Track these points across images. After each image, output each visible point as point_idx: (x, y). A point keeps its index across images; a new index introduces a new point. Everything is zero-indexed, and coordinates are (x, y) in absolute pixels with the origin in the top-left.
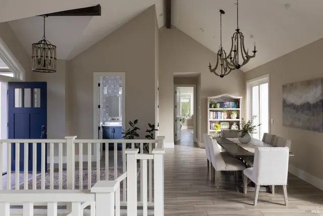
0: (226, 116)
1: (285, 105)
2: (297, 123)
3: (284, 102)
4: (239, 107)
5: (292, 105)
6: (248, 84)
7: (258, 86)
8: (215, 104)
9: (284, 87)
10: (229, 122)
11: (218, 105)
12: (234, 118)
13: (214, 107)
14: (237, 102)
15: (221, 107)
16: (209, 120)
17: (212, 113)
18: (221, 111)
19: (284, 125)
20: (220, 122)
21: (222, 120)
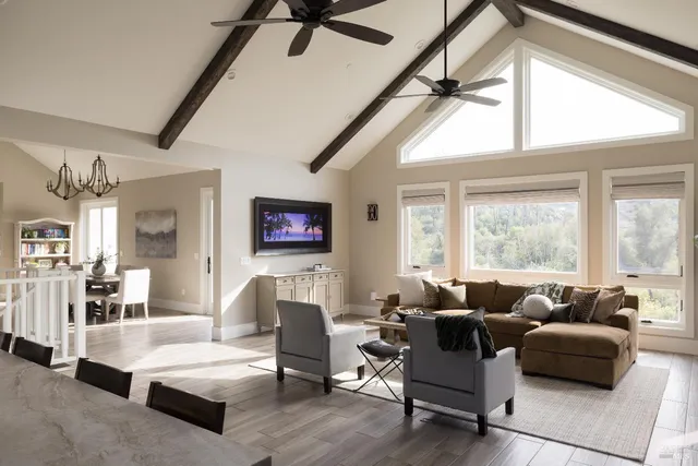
0: (48, 251)
1: (139, 234)
2: (152, 253)
3: (138, 231)
4: (68, 237)
5: (147, 234)
6: (83, 205)
7: (99, 210)
8: (31, 232)
9: (138, 215)
10: (52, 258)
11: (36, 234)
12: (60, 252)
13: (29, 237)
14: (65, 231)
15: (39, 236)
16: (21, 256)
17: (24, 245)
18: (39, 243)
19: (138, 256)
20: (36, 260)
21: (42, 255)
